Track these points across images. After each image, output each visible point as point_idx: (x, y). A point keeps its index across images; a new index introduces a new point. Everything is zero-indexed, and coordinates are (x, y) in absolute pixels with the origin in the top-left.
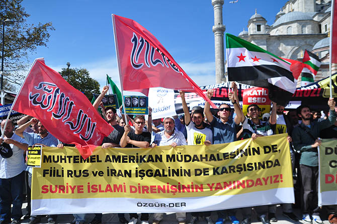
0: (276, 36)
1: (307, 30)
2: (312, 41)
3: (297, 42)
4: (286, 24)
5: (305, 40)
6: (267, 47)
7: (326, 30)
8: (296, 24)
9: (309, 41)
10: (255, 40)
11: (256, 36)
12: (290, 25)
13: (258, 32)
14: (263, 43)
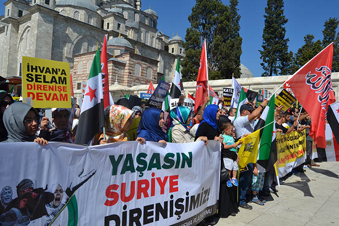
0: (65, 16)
1: (93, 22)
2: (96, 34)
3: (83, 31)
4: (74, 7)
5: (91, 32)
6: (54, 25)
7: (108, 28)
8: (84, 11)
9: (93, 32)
10: (42, 13)
11: (44, 9)
12: (78, 10)
13: (46, 5)
14: (50, 19)
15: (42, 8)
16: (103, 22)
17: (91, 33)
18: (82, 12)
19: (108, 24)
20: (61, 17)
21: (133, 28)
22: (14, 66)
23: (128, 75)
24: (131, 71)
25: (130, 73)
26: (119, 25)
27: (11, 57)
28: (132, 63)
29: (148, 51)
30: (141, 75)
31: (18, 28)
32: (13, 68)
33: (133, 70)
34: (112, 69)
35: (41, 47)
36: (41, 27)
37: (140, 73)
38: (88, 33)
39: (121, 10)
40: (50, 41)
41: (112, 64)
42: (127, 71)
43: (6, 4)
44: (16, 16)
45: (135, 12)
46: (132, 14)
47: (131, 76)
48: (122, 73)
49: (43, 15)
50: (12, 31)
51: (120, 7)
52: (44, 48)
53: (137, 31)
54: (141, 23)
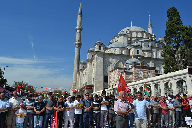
0: (109, 53)
3: (119, 58)
4: (114, 48)
6: (104, 59)
7: (132, 54)
8: (118, 48)
9: (124, 58)
10: (98, 54)
11: (98, 52)
12: (116, 49)
13: (99, 51)
14: (101, 56)
15: (97, 52)
16: (130, 51)
17: (123, 59)
18: (118, 49)
19: (132, 52)
20: (107, 54)
21: (147, 51)
22: (91, 80)
23: (135, 78)
24: (136, 76)
25: (136, 77)
26: (138, 51)
27: (89, 76)
28: (137, 71)
29: (159, 62)
30: (144, 77)
31: (92, 62)
32: (90, 81)
33: (137, 75)
34: (125, 76)
35: (98, 70)
36: (98, 60)
37: (143, 76)
38: (121, 59)
39: (140, 43)
40: (102, 66)
41: (125, 74)
42: (134, 76)
43: (87, 53)
44: (91, 58)
45: (149, 42)
46: (147, 43)
47: (137, 78)
48: (132, 78)
49: (98, 55)
50: (90, 65)
51: (140, 42)
52: (100, 70)
53: (151, 51)
54: (153, 47)
